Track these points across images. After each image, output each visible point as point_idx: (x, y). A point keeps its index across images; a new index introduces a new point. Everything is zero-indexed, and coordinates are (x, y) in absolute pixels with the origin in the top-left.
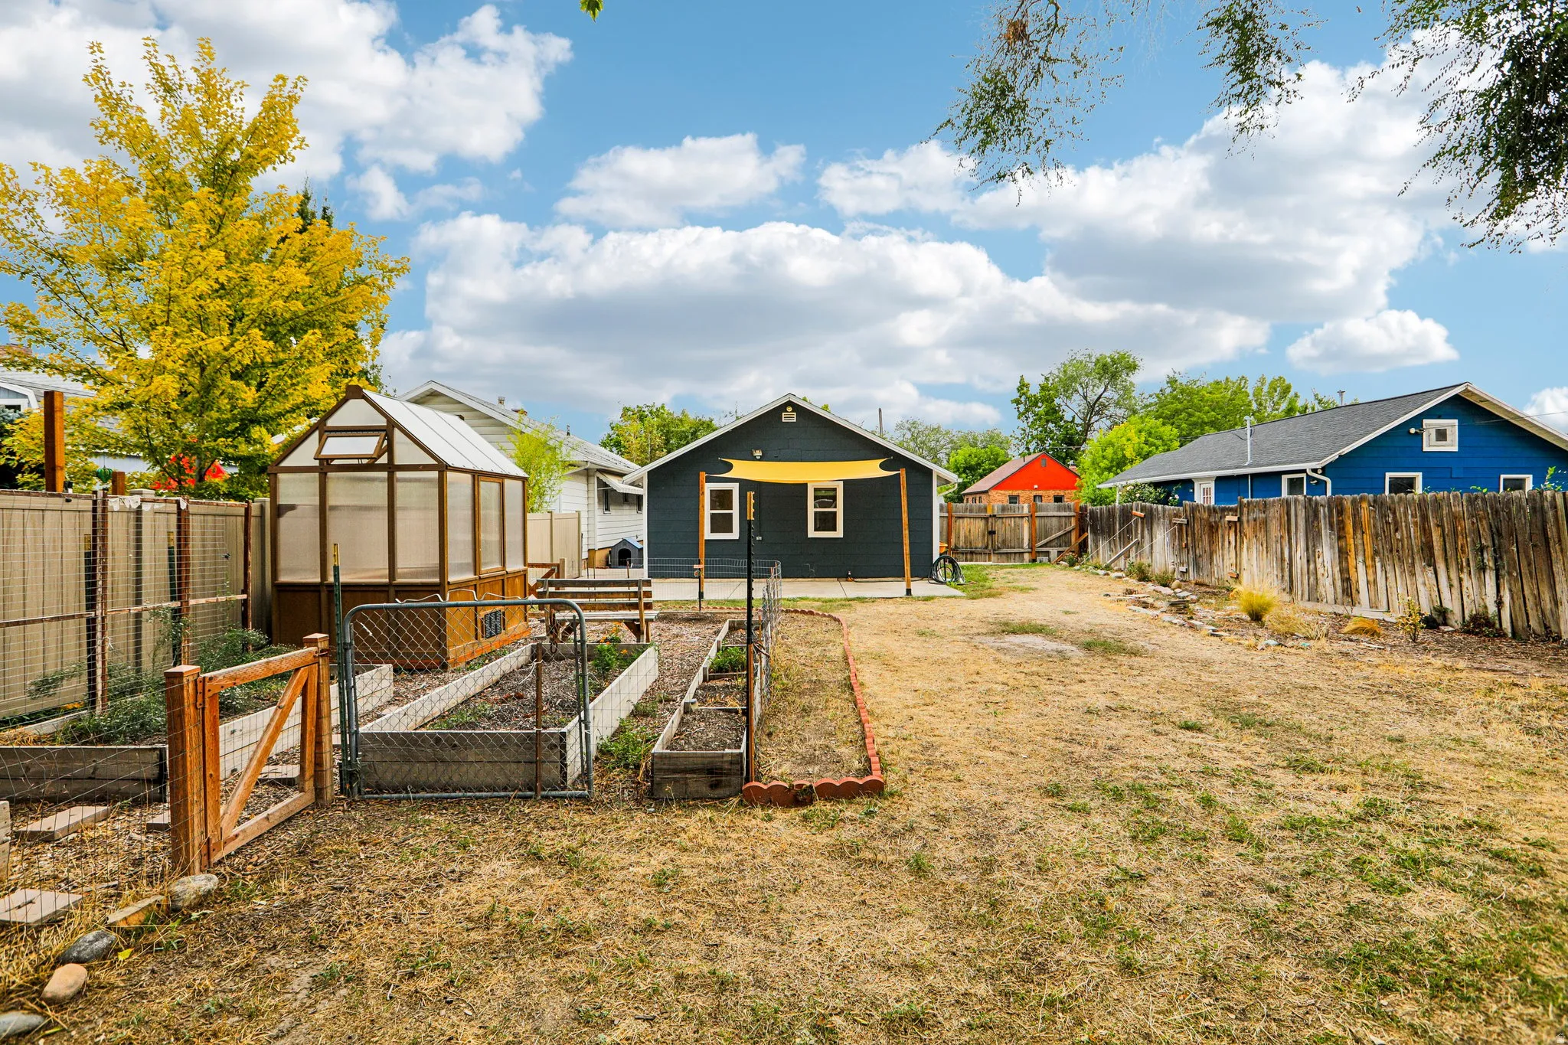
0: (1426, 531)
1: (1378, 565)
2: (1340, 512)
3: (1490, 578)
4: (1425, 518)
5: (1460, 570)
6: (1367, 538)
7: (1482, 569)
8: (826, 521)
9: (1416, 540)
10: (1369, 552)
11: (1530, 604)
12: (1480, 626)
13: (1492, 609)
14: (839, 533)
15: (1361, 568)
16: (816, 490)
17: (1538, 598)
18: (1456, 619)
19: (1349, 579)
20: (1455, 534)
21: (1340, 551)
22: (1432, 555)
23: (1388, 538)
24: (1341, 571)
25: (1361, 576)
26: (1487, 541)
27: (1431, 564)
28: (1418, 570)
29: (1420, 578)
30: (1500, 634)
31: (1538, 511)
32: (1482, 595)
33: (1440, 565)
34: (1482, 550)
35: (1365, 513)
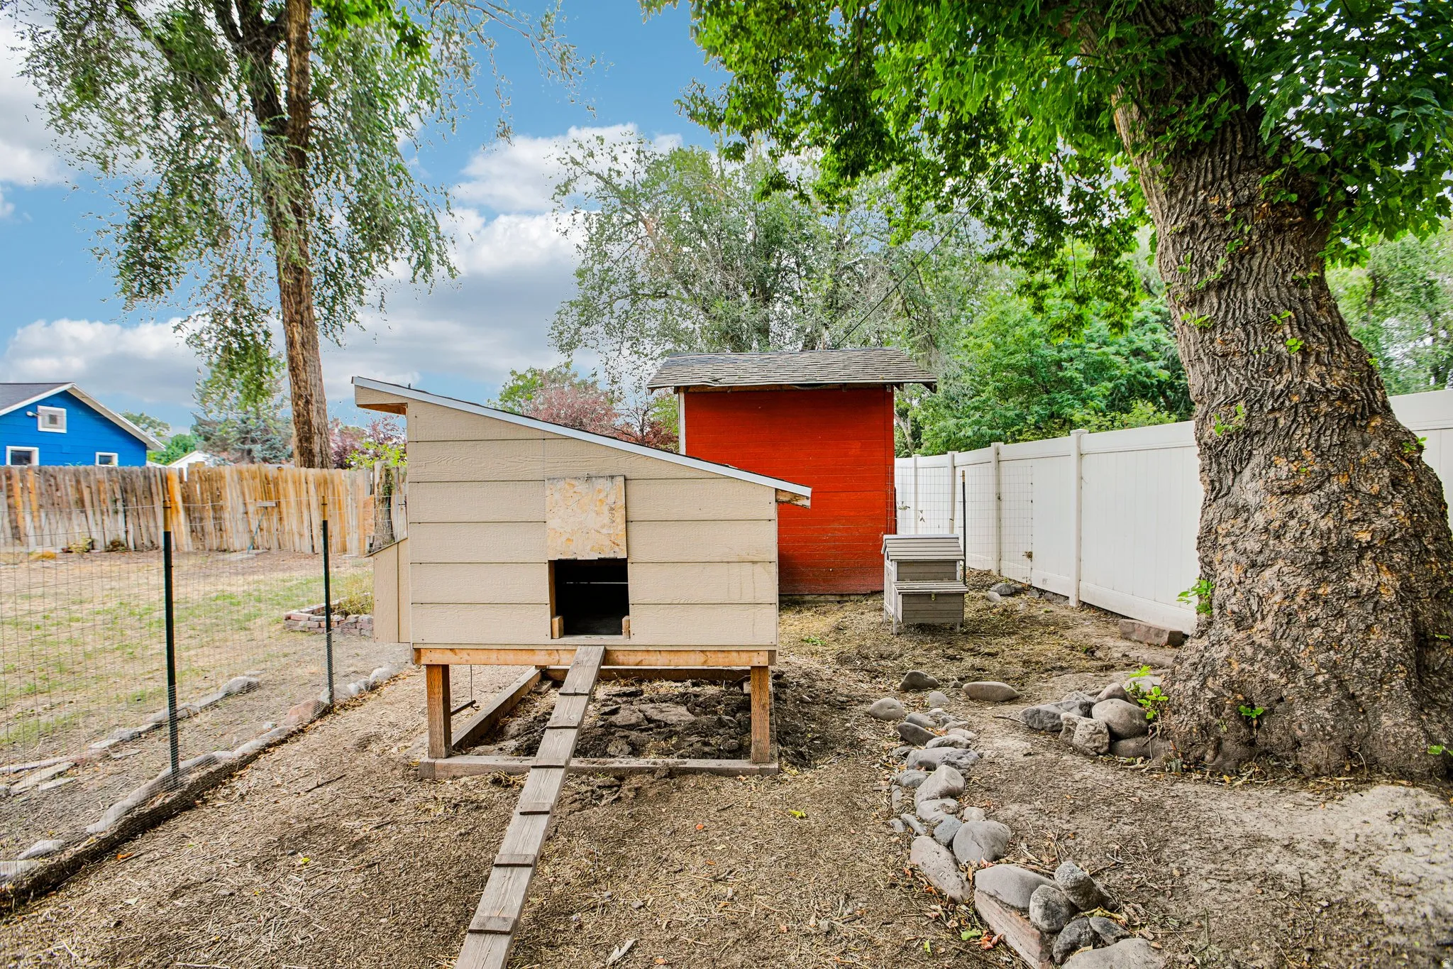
0: (79, 491)
1: (43, 515)
2: (10, 479)
3: (121, 517)
4: (78, 482)
5: (102, 514)
6: (33, 497)
7: (116, 512)
9: (72, 495)
10: (35, 506)
11: (144, 530)
12: (115, 547)
13: (123, 536)
15: (28, 518)
17: (148, 528)
18: (99, 546)
19: (17, 527)
20: (99, 491)
21: (9, 506)
22: (83, 506)
23: (50, 496)
24: (10, 521)
25: (27, 524)
26: (118, 496)
27: (84, 512)
28: (74, 516)
29: (75, 522)
30: (127, 549)
31: (147, 478)
32: (116, 527)
33: (90, 513)
34: (115, 501)
35: (32, 479)
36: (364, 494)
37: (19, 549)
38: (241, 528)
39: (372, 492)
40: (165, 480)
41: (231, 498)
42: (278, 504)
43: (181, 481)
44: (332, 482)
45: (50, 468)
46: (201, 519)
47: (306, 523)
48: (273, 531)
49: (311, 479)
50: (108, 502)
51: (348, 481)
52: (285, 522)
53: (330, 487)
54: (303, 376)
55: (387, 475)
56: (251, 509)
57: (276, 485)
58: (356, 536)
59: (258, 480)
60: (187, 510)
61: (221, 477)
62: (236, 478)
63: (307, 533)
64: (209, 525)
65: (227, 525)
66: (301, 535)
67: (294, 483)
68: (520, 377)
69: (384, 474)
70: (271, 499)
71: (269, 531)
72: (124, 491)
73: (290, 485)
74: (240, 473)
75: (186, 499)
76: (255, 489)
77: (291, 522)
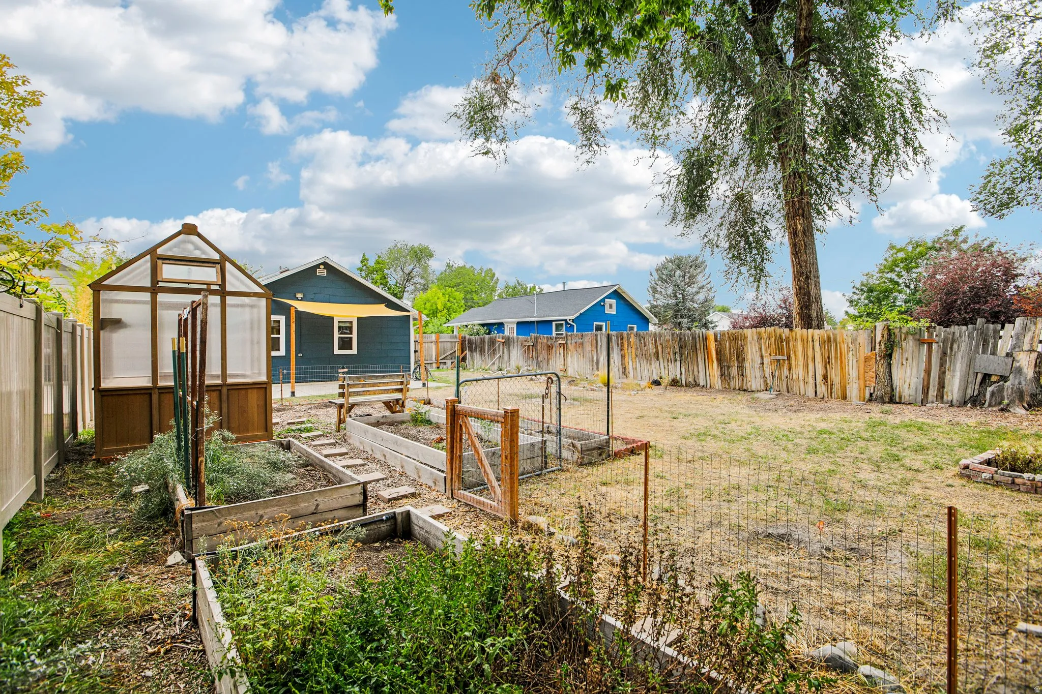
0: (656, 347)
1: (638, 361)
2: (622, 339)
3: (678, 363)
4: (656, 341)
5: (668, 361)
6: (633, 350)
7: (676, 360)
8: (346, 344)
9: (653, 349)
10: (634, 356)
11: (691, 374)
12: (675, 383)
13: (679, 376)
14: (354, 351)
15: (630, 363)
16: (339, 322)
19: (625, 368)
20: (667, 347)
21: (621, 355)
22: (658, 356)
23: (641, 350)
24: (623, 364)
25: (630, 366)
26: (677, 350)
27: (658, 359)
28: (653, 362)
29: (653, 366)
30: (682, 386)
31: (694, 338)
32: (675, 370)
33: (661, 360)
34: (675, 353)
35: (633, 339)
36: (865, 350)
37: (625, 381)
38: (758, 375)
39: (873, 349)
40: (705, 339)
41: (752, 353)
42: (789, 358)
43: (716, 341)
44: (835, 340)
45: (641, 333)
46: (728, 367)
47: (811, 373)
48: (783, 377)
49: (816, 338)
50: (672, 353)
51: (850, 340)
52: (794, 372)
53: (833, 345)
54: (804, 257)
55: (889, 335)
56: (767, 360)
57: (788, 342)
58: (856, 386)
59: (773, 339)
60: (719, 361)
61: (745, 337)
62: (755, 338)
63: (811, 381)
64: (734, 372)
65: (748, 371)
66: (806, 383)
67: (802, 341)
68: (900, 250)
69: (885, 333)
70: (783, 355)
71: (780, 378)
72: (681, 347)
73: (799, 342)
74: (759, 334)
75: (719, 353)
76: (770, 346)
77: (799, 371)
